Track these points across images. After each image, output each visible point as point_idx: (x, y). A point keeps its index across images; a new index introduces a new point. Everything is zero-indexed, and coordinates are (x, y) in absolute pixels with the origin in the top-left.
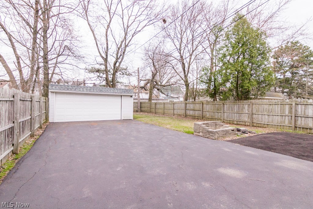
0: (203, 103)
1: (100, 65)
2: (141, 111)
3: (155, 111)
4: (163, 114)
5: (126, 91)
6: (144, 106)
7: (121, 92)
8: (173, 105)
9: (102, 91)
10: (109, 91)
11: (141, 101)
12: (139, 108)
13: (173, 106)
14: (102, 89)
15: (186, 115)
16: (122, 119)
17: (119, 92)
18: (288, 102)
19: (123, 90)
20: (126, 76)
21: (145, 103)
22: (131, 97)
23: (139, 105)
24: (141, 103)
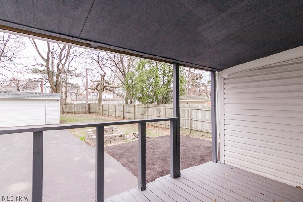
0: (135, 106)
1: (41, 66)
2: (90, 113)
3: (102, 113)
4: (108, 116)
5: (50, 95)
6: (93, 108)
7: (44, 96)
8: (114, 107)
9: (20, 95)
10: (29, 96)
11: (89, 102)
12: (87, 109)
13: (114, 109)
14: (20, 94)
15: (123, 118)
16: (46, 124)
17: (42, 96)
18: (187, 107)
19: (47, 95)
20: (75, 77)
21: (94, 104)
22: (58, 101)
23: (87, 106)
24: (90, 105)
